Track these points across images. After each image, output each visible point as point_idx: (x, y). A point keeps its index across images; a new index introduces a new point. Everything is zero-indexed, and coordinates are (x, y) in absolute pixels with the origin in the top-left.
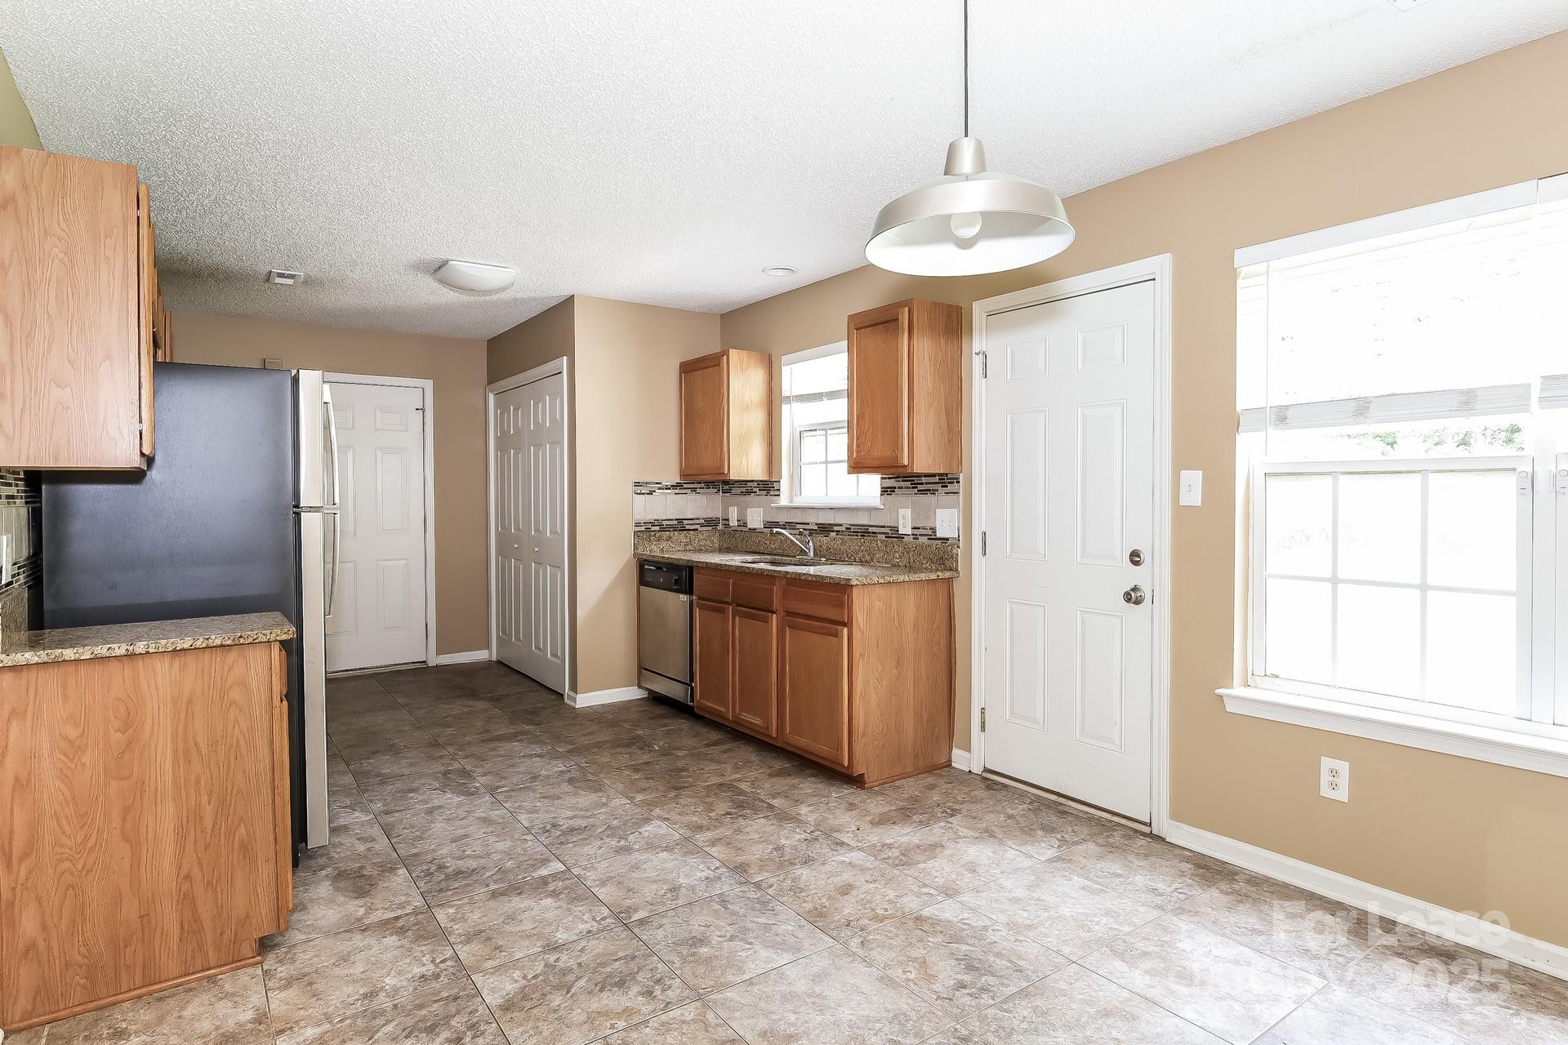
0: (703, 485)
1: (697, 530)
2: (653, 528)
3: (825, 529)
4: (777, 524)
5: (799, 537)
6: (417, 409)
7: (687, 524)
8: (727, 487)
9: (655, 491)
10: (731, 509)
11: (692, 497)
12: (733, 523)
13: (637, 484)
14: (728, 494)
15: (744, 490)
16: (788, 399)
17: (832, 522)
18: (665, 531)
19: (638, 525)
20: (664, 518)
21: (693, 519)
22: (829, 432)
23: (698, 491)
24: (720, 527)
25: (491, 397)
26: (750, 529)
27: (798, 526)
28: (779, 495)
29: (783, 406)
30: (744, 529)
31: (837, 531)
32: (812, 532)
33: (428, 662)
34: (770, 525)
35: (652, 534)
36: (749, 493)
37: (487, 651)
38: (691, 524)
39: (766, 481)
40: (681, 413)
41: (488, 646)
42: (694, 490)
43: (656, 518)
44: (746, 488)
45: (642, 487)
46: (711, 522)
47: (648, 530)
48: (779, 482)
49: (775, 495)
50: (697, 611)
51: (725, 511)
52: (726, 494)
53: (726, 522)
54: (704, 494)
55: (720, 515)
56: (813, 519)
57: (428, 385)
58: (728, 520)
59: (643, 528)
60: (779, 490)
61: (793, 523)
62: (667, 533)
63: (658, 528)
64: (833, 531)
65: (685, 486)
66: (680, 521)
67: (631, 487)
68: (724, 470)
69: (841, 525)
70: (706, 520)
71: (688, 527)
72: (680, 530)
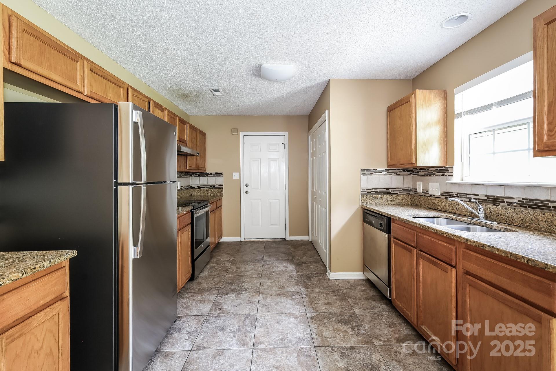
0: (401, 170)
1: (397, 194)
2: (372, 193)
3: (495, 200)
4: (451, 195)
5: (469, 203)
6: (282, 144)
7: (392, 191)
8: (416, 171)
9: (373, 174)
10: (418, 183)
11: (394, 176)
12: (420, 191)
13: (363, 170)
14: (416, 175)
15: (427, 173)
16: (460, 115)
17: (503, 195)
18: (379, 194)
19: (363, 190)
20: (378, 187)
21: (395, 188)
22: (496, 132)
23: (398, 173)
24: (412, 192)
25: (309, 137)
26: (430, 195)
27: (468, 196)
28: (452, 176)
29: (455, 119)
30: (427, 195)
31: (507, 202)
32: (481, 201)
33: (286, 239)
34: (447, 195)
35: (371, 195)
36: (430, 174)
37: (308, 237)
38: (394, 191)
39: (442, 167)
40: (388, 133)
41: (308, 235)
42: (396, 173)
43: (373, 187)
44: (427, 171)
45: (366, 172)
46: (406, 190)
47: (369, 193)
48: (452, 167)
49: (449, 176)
50: (393, 246)
51: (415, 184)
52: (415, 175)
53: (415, 190)
54: (401, 175)
55: (411, 186)
56: (483, 193)
57: (286, 134)
58: (416, 189)
59: (366, 193)
60: (452, 173)
61: (464, 194)
62: (380, 195)
63: (374, 193)
64: (504, 202)
65: (390, 171)
66: (387, 189)
67: (360, 172)
68: (412, 160)
69: (513, 198)
70: (403, 189)
71: (392, 192)
72: (387, 194)
